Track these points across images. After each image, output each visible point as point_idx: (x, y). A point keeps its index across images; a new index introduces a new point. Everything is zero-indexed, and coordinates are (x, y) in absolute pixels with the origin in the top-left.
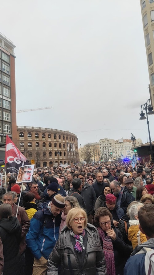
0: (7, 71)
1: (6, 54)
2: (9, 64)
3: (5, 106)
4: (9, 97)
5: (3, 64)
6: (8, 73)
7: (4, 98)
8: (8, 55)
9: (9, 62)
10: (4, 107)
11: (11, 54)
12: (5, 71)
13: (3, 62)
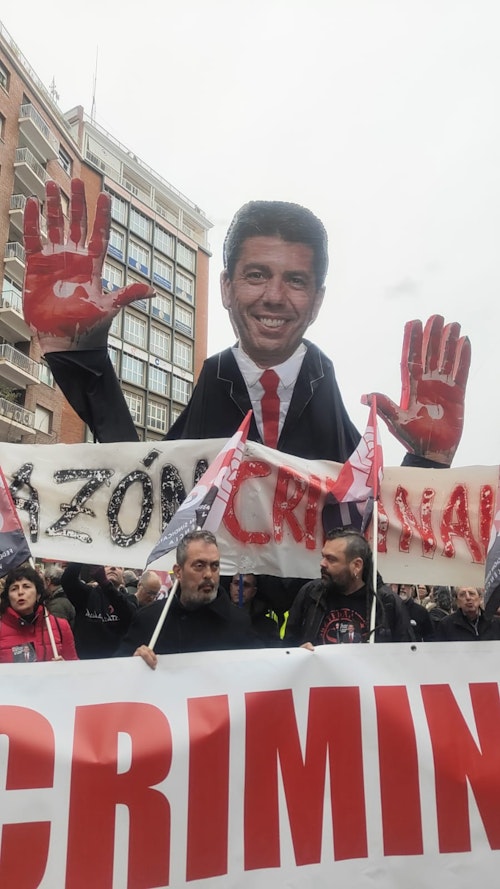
0: (189, 296)
1: (187, 247)
2: (194, 276)
3: (178, 396)
4: (190, 369)
5: (178, 276)
6: (189, 302)
7: (177, 371)
8: (192, 250)
9: (192, 270)
10: (175, 398)
11: (199, 248)
12: (183, 296)
13: (178, 269)
